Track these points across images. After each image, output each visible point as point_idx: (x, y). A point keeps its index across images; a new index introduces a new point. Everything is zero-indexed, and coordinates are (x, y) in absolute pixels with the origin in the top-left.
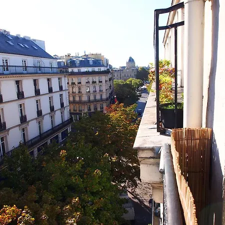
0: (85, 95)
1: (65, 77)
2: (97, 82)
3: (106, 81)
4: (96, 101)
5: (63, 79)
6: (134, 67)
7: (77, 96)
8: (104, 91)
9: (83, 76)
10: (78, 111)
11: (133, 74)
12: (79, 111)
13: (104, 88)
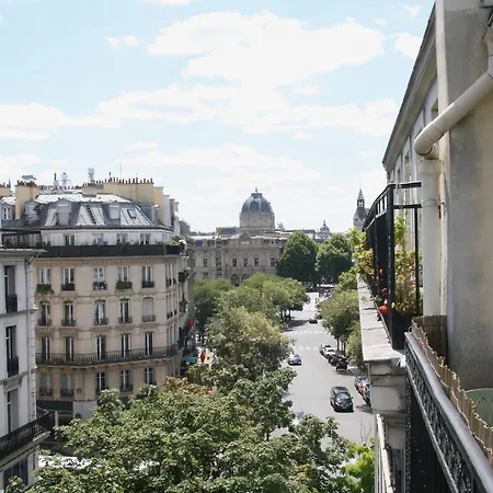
0: (87, 335)
1: (27, 263)
2: (137, 285)
3: (168, 283)
4: (127, 356)
5: (20, 272)
6: (271, 231)
7: (57, 334)
8: (161, 318)
9: (83, 263)
10: (57, 396)
11: (266, 260)
12: (64, 393)
13: (161, 309)
